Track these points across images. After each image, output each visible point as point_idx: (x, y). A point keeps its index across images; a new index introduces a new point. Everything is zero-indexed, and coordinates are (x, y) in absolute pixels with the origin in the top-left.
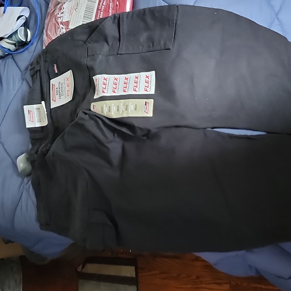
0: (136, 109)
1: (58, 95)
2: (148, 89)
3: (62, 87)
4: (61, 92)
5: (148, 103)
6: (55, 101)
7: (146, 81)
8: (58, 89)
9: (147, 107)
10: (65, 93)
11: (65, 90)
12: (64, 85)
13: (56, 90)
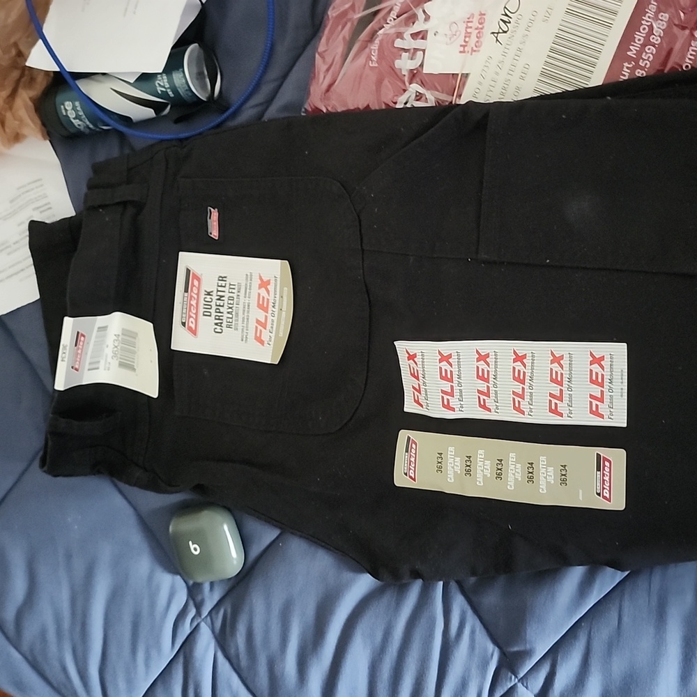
0: (564, 482)
1: (212, 320)
2: (603, 408)
3: (231, 298)
4: (226, 315)
5: (607, 464)
6: (194, 332)
7: (594, 378)
8: (215, 297)
9: (607, 478)
10: (247, 324)
11: (246, 314)
12: (245, 297)
13: (202, 296)
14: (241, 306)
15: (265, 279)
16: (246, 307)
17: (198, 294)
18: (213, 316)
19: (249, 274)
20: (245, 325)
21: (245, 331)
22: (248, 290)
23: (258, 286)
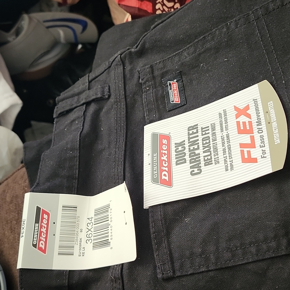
3: (205, 139)
8: (187, 145)
10: (230, 153)
11: (226, 145)
12: (222, 131)
13: (173, 149)
14: (219, 141)
15: (241, 107)
16: (225, 138)
17: (169, 150)
18: (188, 162)
19: (222, 112)
20: (228, 155)
21: (228, 160)
22: (224, 125)
23: (235, 116)
